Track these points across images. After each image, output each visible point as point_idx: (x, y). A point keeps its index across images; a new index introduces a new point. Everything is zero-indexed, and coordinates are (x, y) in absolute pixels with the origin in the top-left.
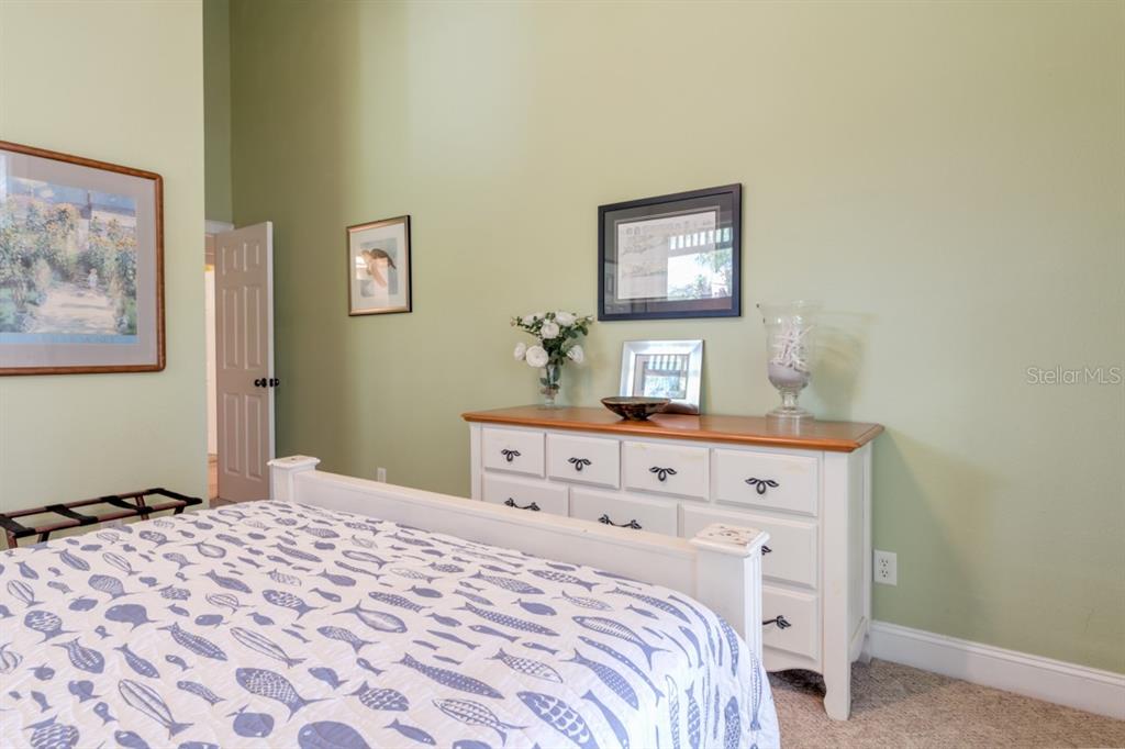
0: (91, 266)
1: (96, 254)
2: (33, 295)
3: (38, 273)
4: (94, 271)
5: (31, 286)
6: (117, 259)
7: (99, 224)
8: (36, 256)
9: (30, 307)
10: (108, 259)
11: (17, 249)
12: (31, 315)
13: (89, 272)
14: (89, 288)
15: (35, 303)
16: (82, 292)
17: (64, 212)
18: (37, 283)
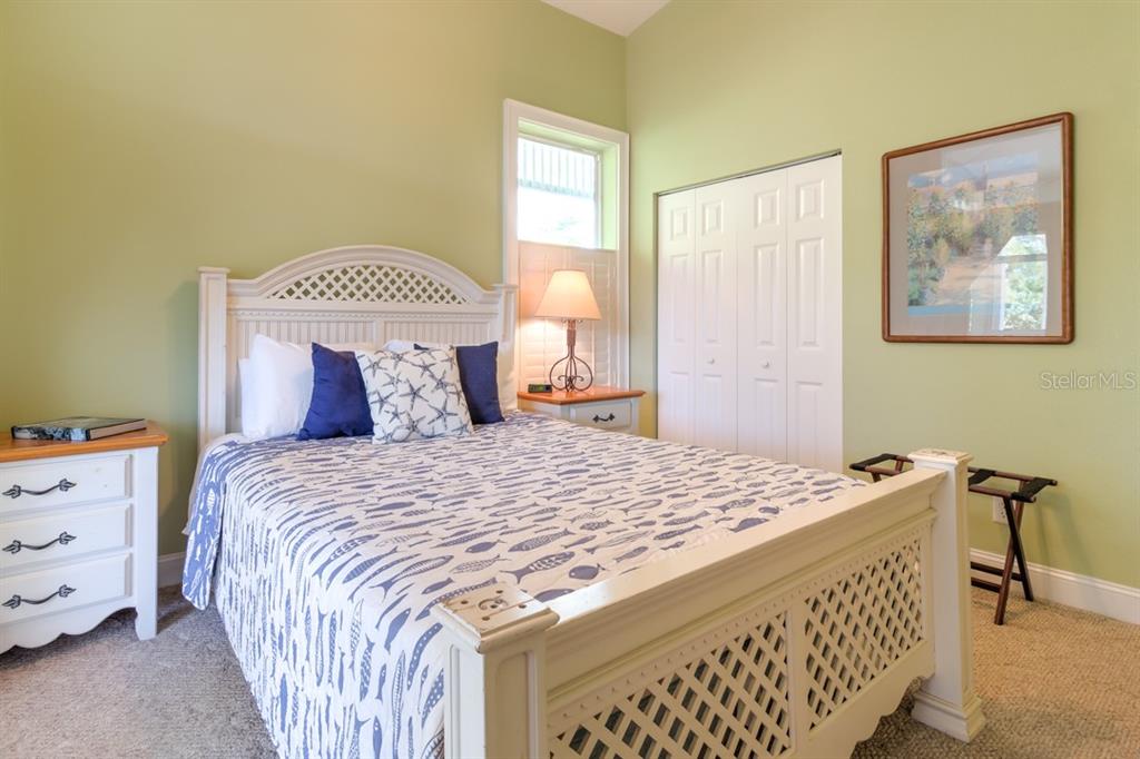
0: (986, 236)
1: (991, 223)
2: (934, 271)
3: (938, 251)
4: (988, 241)
5: (932, 264)
6: (1014, 224)
7: (995, 192)
8: (936, 237)
9: (931, 283)
10: (1004, 225)
11: (922, 234)
12: (932, 290)
13: (983, 243)
14: (984, 258)
15: (934, 279)
16: (976, 263)
17: (960, 190)
18: (937, 261)
